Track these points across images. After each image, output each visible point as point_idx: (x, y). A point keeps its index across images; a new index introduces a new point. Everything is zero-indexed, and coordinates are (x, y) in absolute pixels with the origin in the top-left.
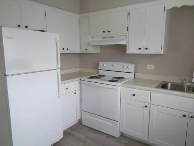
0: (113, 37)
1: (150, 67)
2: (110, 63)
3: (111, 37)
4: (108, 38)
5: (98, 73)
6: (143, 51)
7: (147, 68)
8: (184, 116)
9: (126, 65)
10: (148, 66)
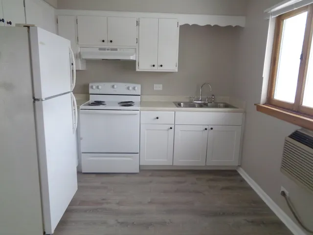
0: (116, 50)
1: (158, 87)
2: (109, 85)
3: (112, 49)
4: (108, 50)
5: (89, 100)
6: (157, 69)
7: (155, 89)
8: (206, 129)
9: (131, 86)
10: (155, 85)
